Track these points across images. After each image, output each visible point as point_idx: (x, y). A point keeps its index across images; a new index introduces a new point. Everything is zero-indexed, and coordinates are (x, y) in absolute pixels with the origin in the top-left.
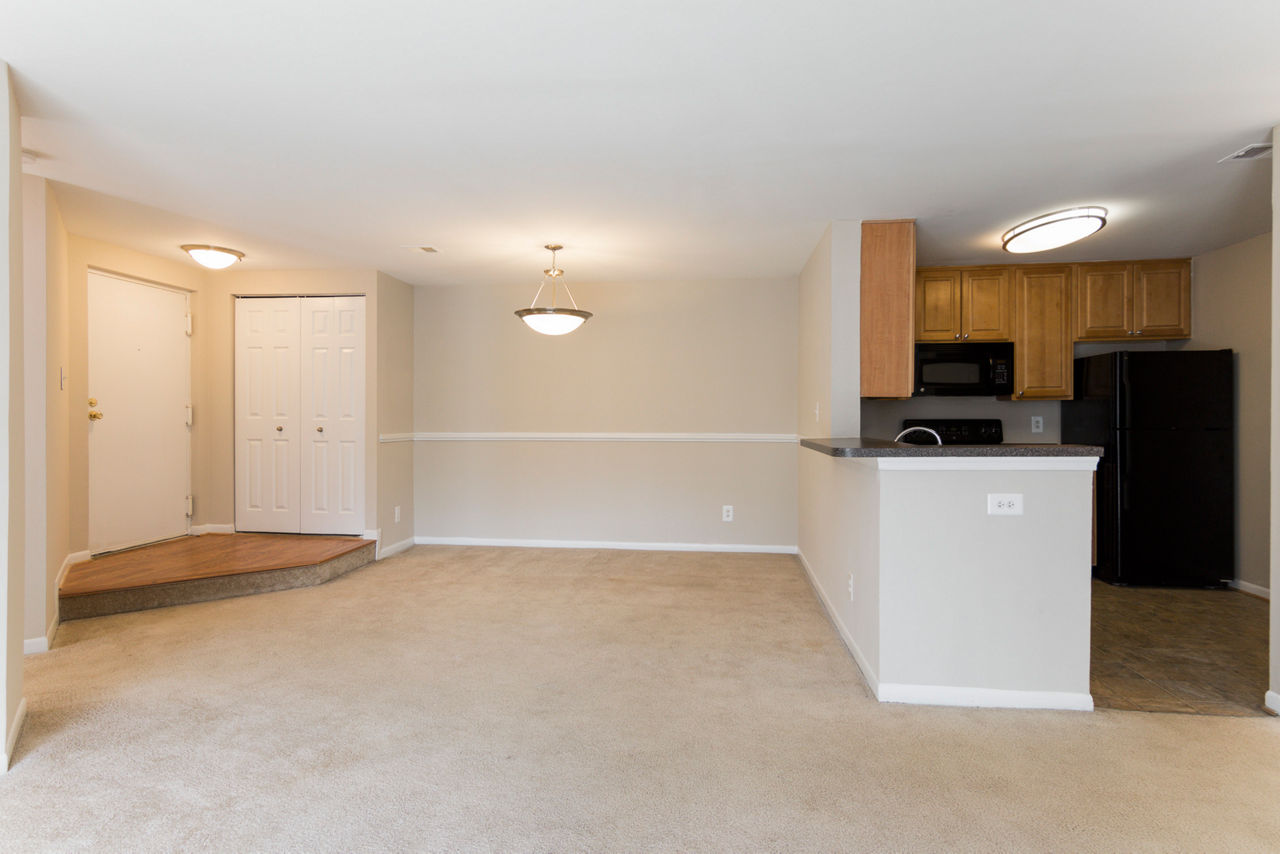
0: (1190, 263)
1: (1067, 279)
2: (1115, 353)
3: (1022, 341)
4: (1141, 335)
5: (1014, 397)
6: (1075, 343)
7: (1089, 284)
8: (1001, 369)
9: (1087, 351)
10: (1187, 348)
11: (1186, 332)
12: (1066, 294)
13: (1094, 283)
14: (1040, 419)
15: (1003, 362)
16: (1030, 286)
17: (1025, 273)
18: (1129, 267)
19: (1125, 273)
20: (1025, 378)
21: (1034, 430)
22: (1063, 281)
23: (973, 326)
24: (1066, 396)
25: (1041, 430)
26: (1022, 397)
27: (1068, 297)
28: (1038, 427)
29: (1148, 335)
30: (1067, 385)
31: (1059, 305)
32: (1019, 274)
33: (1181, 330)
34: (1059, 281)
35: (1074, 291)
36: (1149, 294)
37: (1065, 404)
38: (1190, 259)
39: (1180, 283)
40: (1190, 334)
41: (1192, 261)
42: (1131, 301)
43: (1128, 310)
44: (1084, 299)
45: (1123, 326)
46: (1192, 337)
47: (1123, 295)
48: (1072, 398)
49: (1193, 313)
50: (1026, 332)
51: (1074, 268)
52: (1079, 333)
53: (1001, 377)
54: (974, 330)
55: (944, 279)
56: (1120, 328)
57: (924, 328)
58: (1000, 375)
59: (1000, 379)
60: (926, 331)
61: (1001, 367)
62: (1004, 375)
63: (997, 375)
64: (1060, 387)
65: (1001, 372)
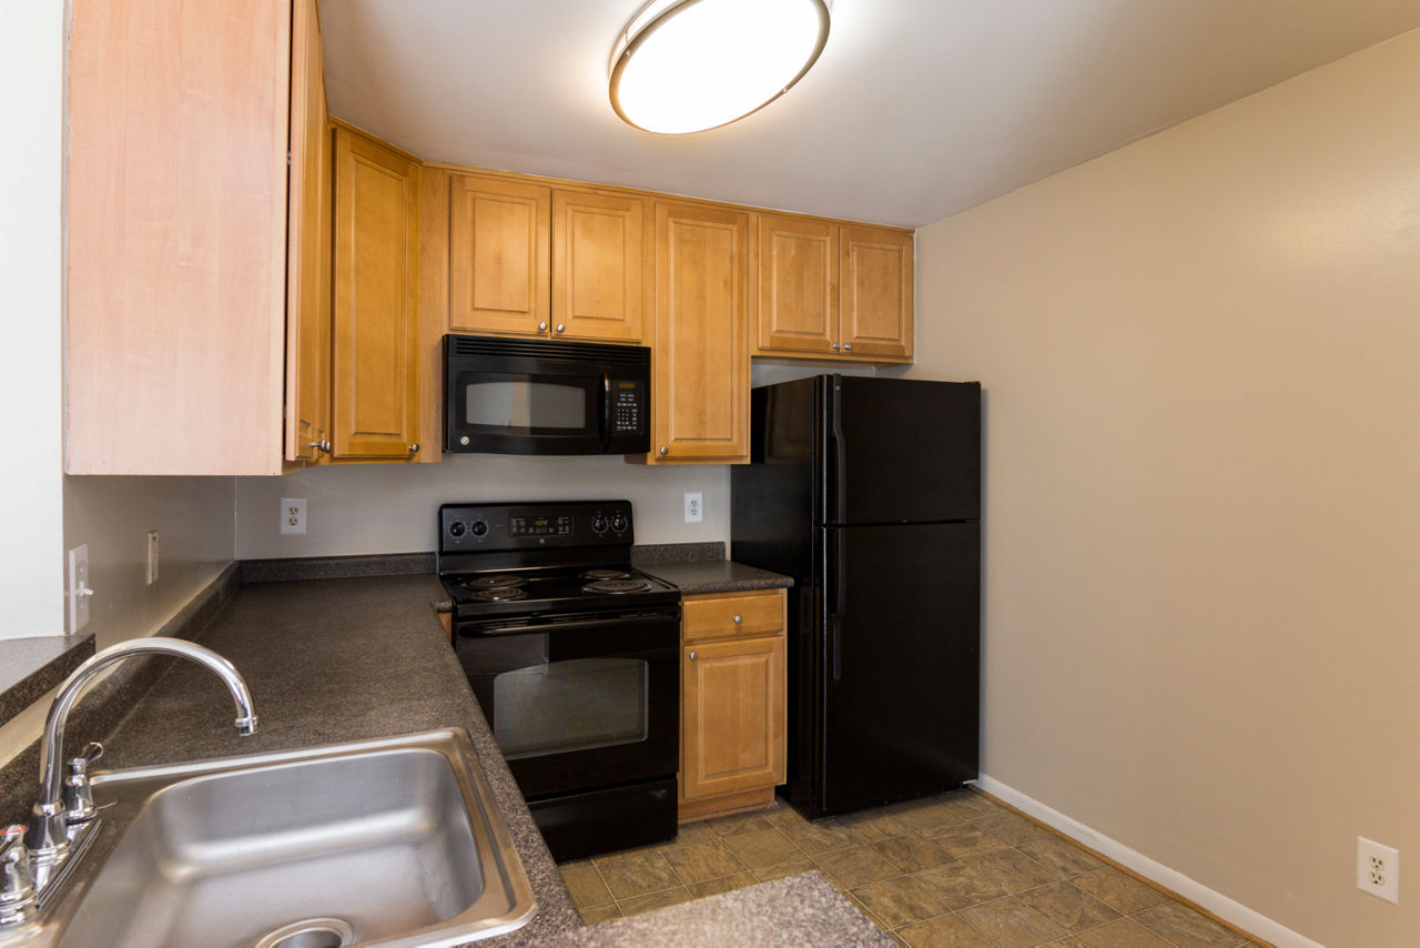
0: (912, 238)
1: (740, 237)
2: (821, 377)
3: (666, 350)
4: (851, 352)
5: (651, 459)
6: (753, 357)
7: (775, 252)
8: (626, 400)
9: (773, 375)
10: (909, 375)
11: (907, 354)
12: (740, 262)
13: (783, 250)
14: (698, 497)
15: (631, 385)
16: (681, 241)
17: (671, 214)
18: (833, 229)
19: (828, 239)
20: (670, 424)
21: (689, 518)
22: (735, 237)
23: (573, 312)
24: (741, 457)
25: (699, 518)
26: (665, 458)
27: (744, 271)
28: (694, 512)
29: (859, 352)
30: (740, 437)
31: (728, 284)
32: (661, 213)
33: (902, 348)
34: (727, 237)
35: (752, 262)
36: (861, 283)
37: (738, 472)
38: (913, 232)
39: (900, 270)
40: (911, 357)
41: (915, 235)
42: (836, 290)
43: (832, 306)
44: (768, 279)
45: (823, 334)
46: (915, 361)
47: (825, 277)
48: (747, 461)
49: (915, 321)
50: (672, 331)
51: (753, 218)
52: (759, 341)
53: (625, 417)
54: (575, 317)
55: (516, 200)
56: (822, 338)
57: (473, 303)
58: (625, 413)
59: (625, 421)
60: (477, 309)
61: (627, 397)
62: (631, 414)
63: (621, 412)
64: (730, 440)
65: (627, 407)
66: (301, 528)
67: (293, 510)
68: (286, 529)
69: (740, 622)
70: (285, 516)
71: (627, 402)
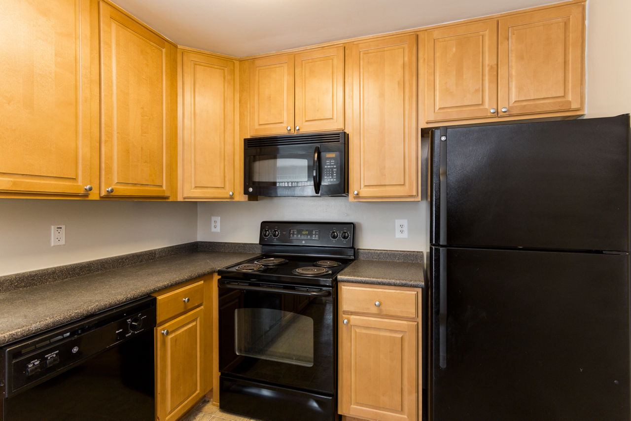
1: (410, 51)
3: (359, 133)
4: (508, 114)
5: (351, 195)
7: (437, 54)
12: (410, 67)
13: (445, 51)
14: (404, 222)
15: (333, 155)
18: (492, 23)
19: (486, 32)
20: (361, 177)
21: (398, 235)
22: (407, 52)
23: (305, 118)
24: (412, 196)
25: (405, 235)
26: (358, 197)
27: (413, 72)
28: (402, 232)
29: (518, 113)
30: (411, 183)
34: (401, 53)
39: (565, 37)
41: (587, 3)
42: (493, 69)
43: (490, 82)
45: (483, 104)
46: (586, 112)
48: (419, 199)
52: (426, 117)
53: (329, 174)
54: (306, 121)
55: (278, 66)
56: (481, 107)
57: (259, 122)
58: (329, 171)
59: (329, 176)
60: (261, 125)
61: (330, 162)
62: (333, 171)
63: (327, 171)
64: (404, 185)
65: (330, 168)
66: (218, 230)
67: (215, 222)
68: (213, 230)
69: (379, 305)
70: (213, 224)
71: (330, 165)
